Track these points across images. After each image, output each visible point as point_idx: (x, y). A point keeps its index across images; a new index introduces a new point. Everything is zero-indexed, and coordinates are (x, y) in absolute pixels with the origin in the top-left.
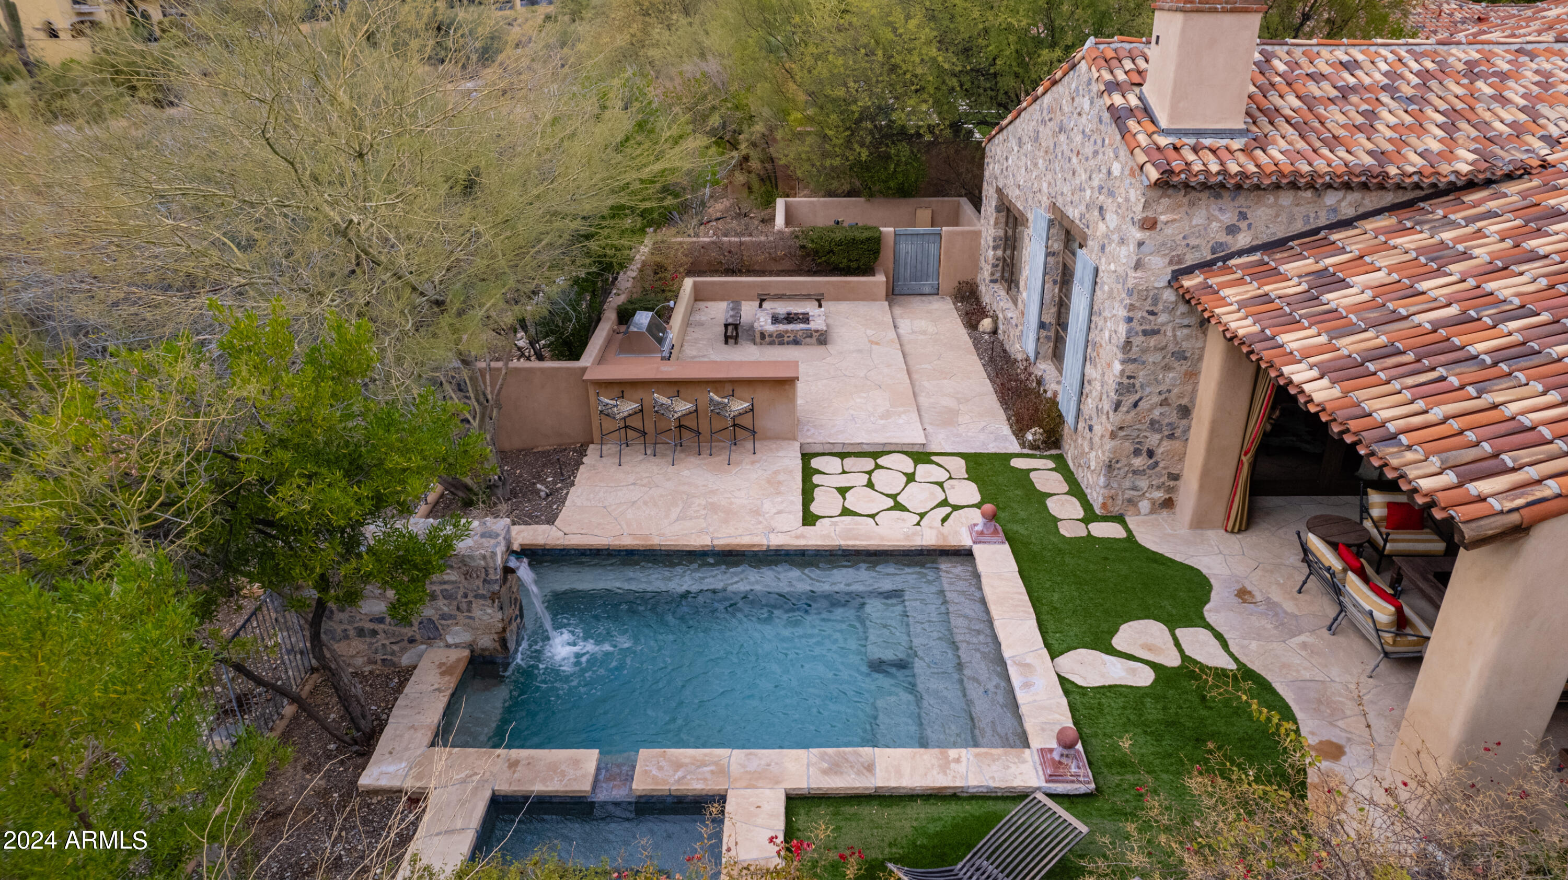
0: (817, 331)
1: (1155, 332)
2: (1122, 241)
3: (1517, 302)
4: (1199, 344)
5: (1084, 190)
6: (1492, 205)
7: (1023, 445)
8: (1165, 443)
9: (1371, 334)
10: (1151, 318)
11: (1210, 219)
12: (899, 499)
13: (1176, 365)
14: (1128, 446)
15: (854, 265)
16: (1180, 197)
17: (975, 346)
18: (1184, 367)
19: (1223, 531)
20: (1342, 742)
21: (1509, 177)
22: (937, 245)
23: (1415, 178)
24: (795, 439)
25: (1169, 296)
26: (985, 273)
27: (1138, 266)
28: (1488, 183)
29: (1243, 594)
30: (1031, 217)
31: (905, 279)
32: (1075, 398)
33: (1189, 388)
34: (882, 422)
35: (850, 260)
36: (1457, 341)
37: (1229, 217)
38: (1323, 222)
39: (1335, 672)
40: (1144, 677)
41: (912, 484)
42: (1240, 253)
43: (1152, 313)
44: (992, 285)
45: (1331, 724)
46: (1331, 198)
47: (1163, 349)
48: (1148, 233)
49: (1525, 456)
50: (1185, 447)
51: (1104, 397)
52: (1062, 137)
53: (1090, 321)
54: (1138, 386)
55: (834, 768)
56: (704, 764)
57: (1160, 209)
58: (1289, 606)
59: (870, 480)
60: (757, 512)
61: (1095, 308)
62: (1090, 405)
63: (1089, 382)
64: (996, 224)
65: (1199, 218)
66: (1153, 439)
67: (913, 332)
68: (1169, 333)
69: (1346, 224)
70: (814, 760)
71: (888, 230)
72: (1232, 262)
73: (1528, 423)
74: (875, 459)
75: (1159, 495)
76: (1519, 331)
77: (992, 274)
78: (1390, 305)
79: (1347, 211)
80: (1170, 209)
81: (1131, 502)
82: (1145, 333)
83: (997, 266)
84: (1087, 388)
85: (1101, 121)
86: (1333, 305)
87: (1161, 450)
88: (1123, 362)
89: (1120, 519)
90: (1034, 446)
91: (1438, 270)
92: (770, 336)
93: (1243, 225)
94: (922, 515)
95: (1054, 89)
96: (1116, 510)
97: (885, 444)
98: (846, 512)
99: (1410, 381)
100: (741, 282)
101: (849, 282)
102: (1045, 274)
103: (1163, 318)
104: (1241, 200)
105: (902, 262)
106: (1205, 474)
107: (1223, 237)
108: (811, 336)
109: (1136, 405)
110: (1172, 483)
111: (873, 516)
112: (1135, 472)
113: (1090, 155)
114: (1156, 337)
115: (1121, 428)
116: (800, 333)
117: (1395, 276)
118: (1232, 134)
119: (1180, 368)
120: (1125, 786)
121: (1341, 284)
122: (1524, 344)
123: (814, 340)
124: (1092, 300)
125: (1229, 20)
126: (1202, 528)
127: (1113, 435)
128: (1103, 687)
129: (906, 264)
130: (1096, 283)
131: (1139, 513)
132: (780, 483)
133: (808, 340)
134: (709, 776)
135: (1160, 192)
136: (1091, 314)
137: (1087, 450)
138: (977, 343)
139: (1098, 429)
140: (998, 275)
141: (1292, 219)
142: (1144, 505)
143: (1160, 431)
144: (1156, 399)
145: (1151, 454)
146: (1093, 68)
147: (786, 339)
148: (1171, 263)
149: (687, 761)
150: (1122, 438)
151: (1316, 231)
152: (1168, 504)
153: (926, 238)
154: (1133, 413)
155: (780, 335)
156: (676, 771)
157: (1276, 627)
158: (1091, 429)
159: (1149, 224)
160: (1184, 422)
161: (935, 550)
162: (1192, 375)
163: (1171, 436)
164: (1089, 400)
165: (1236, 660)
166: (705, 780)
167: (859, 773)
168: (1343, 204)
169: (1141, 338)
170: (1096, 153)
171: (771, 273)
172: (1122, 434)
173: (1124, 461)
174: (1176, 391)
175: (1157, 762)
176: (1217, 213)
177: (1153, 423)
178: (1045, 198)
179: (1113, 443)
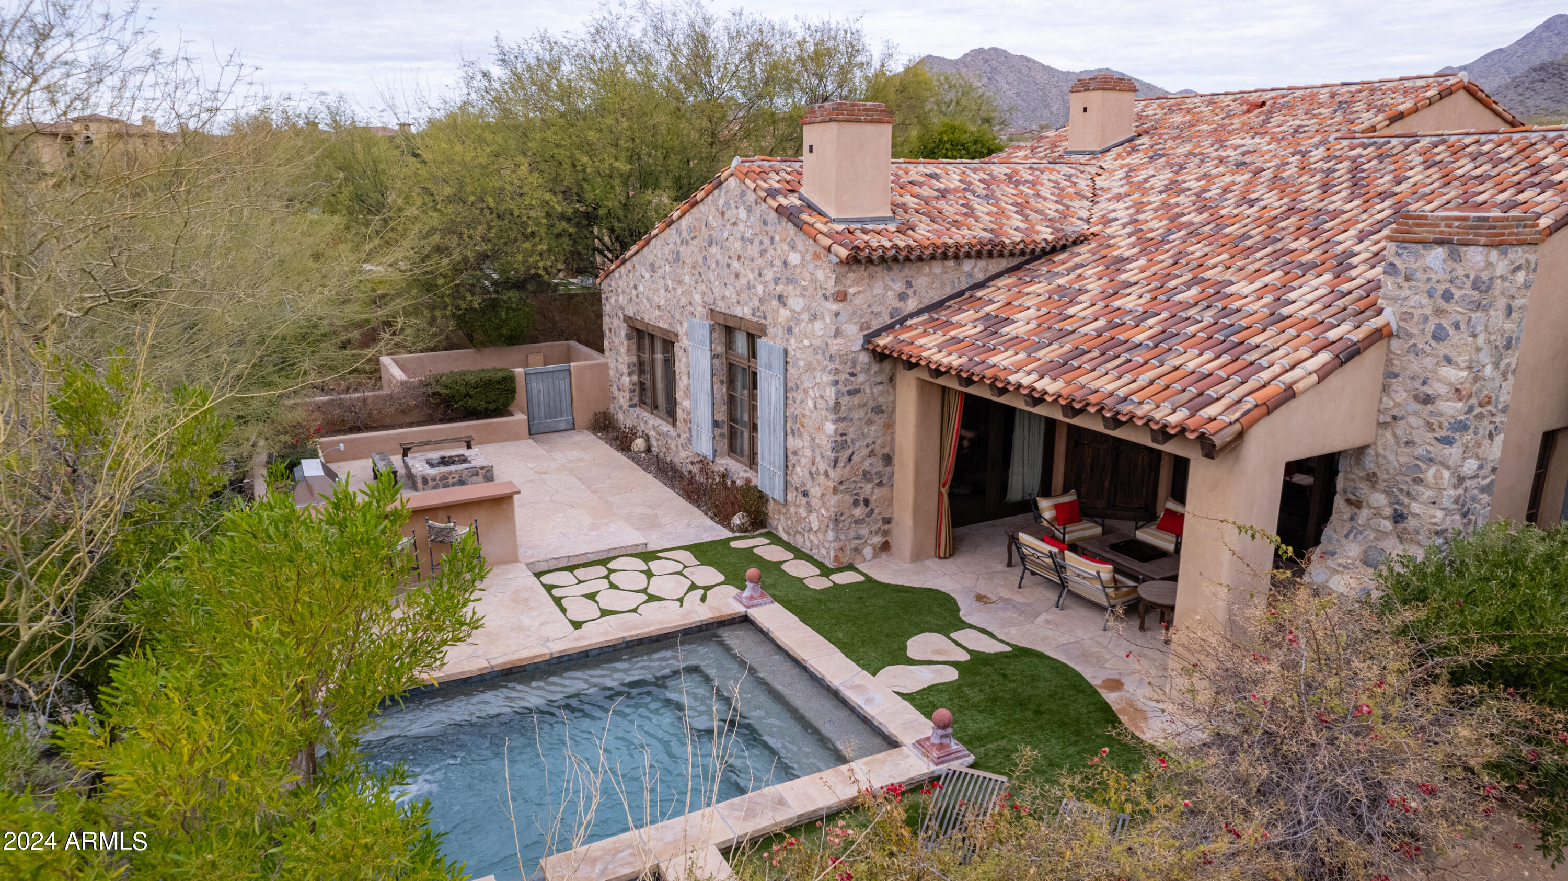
0: (482, 468)
1: (857, 391)
2: (814, 317)
3: (1141, 309)
4: (891, 398)
5: (754, 287)
6: (1077, 260)
7: (732, 530)
8: (876, 491)
9: (1054, 346)
10: (852, 379)
11: (887, 288)
12: (649, 591)
13: (876, 418)
14: (849, 499)
15: (492, 406)
16: (862, 272)
17: (637, 463)
18: (883, 420)
19: (937, 560)
20: (1117, 677)
21: (1075, 243)
22: (567, 381)
23: (1022, 246)
24: (516, 560)
25: (864, 358)
26: (623, 399)
27: (837, 334)
28: (1064, 248)
29: (980, 598)
30: (681, 330)
31: (540, 419)
32: (782, 473)
33: (889, 438)
34: (595, 533)
35: (488, 402)
36: (1121, 337)
37: (899, 286)
38: (964, 286)
39: (1080, 633)
40: (951, 675)
41: (653, 579)
42: (912, 315)
43: (853, 375)
44: (632, 410)
45: (1101, 667)
46: (967, 265)
47: (864, 405)
48: (841, 304)
49: (1221, 389)
50: (892, 492)
51: (818, 459)
52: (714, 249)
53: (786, 398)
54: (849, 441)
55: (750, 814)
56: (618, 851)
57: (848, 283)
58: (1019, 598)
59: (610, 582)
60: (520, 628)
61: (790, 385)
62: (800, 473)
63: (795, 453)
64: (629, 351)
65: (878, 289)
66: (868, 488)
67: (570, 461)
68: (868, 391)
69: (981, 285)
70: (725, 812)
71: (519, 370)
72: (909, 322)
73: (1207, 372)
74: (605, 565)
75: (878, 540)
76: (1156, 324)
77: (631, 399)
78: (1057, 326)
79: (980, 276)
80: (857, 282)
81: (857, 550)
82: (850, 393)
83: (634, 391)
84: (793, 459)
85: (765, 223)
86: (1014, 334)
87: (874, 497)
88: (836, 422)
89: (851, 567)
90: (742, 529)
91: (1071, 301)
92: (434, 479)
93: (910, 292)
94: (681, 600)
95: (695, 210)
96: (845, 560)
97: (609, 550)
98: (605, 613)
99: (1110, 365)
100: (373, 437)
101: (491, 424)
102: (713, 375)
103: (861, 378)
104: (906, 271)
105: (535, 400)
106: (916, 509)
107: (896, 304)
108: (477, 474)
109: (850, 460)
110: (886, 527)
111: (634, 610)
112: (857, 522)
113: (757, 255)
114: (858, 396)
115: (841, 483)
116: (465, 472)
117: (1044, 310)
118: (884, 220)
119: (880, 420)
120: (992, 753)
121: (1007, 321)
122: (1164, 332)
123: (480, 478)
124: (785, 378)
125: (869, 128)
126: (920, 560)
127: (835, 491)
128: (924, 689)
129: (539, 403)
130: (787, 363)
131: (864, 560)
132: (526, 600)
133: (474, 478)
134: (631, 859)
135: (846, 268)
136: (786, 392)
137: (804, 514)
138: (637, 461)
139: (815, 491)
140: (636, 400)
141: (943, 285)
142: (868, 552)
143: (870, 480)
144: (865, 452)
145: (867, 502)
146: (747, 181)
147: (450, 481)
148: (861, 329)
149: (598, 854)
150: (842, 492)
151: (961, 293)
152: (886, 547)
153: (556, 374)
154: (848, 468)
155: (444, 478)
156: (593, 866)
157: (1020, 615)
158: (805, 494)
159: (841, 297)
160: (888, 469)
161: (712, 624)
162: (889, 426)
163: (880, 484)
164: (798, 469)
165: (1008, 644)
166: (629, 863)
167: (774, 810)
168: (976, 270)
169: (847, 398)
170: (763, 253)
171: (401, 426)
172: (842, 488)
173: (847, 514)
174: (879, 442)
175: (1002, 729)
176: (890, 283)
177: (865, 473)
178: (700, 308)
179: (836, 498)
